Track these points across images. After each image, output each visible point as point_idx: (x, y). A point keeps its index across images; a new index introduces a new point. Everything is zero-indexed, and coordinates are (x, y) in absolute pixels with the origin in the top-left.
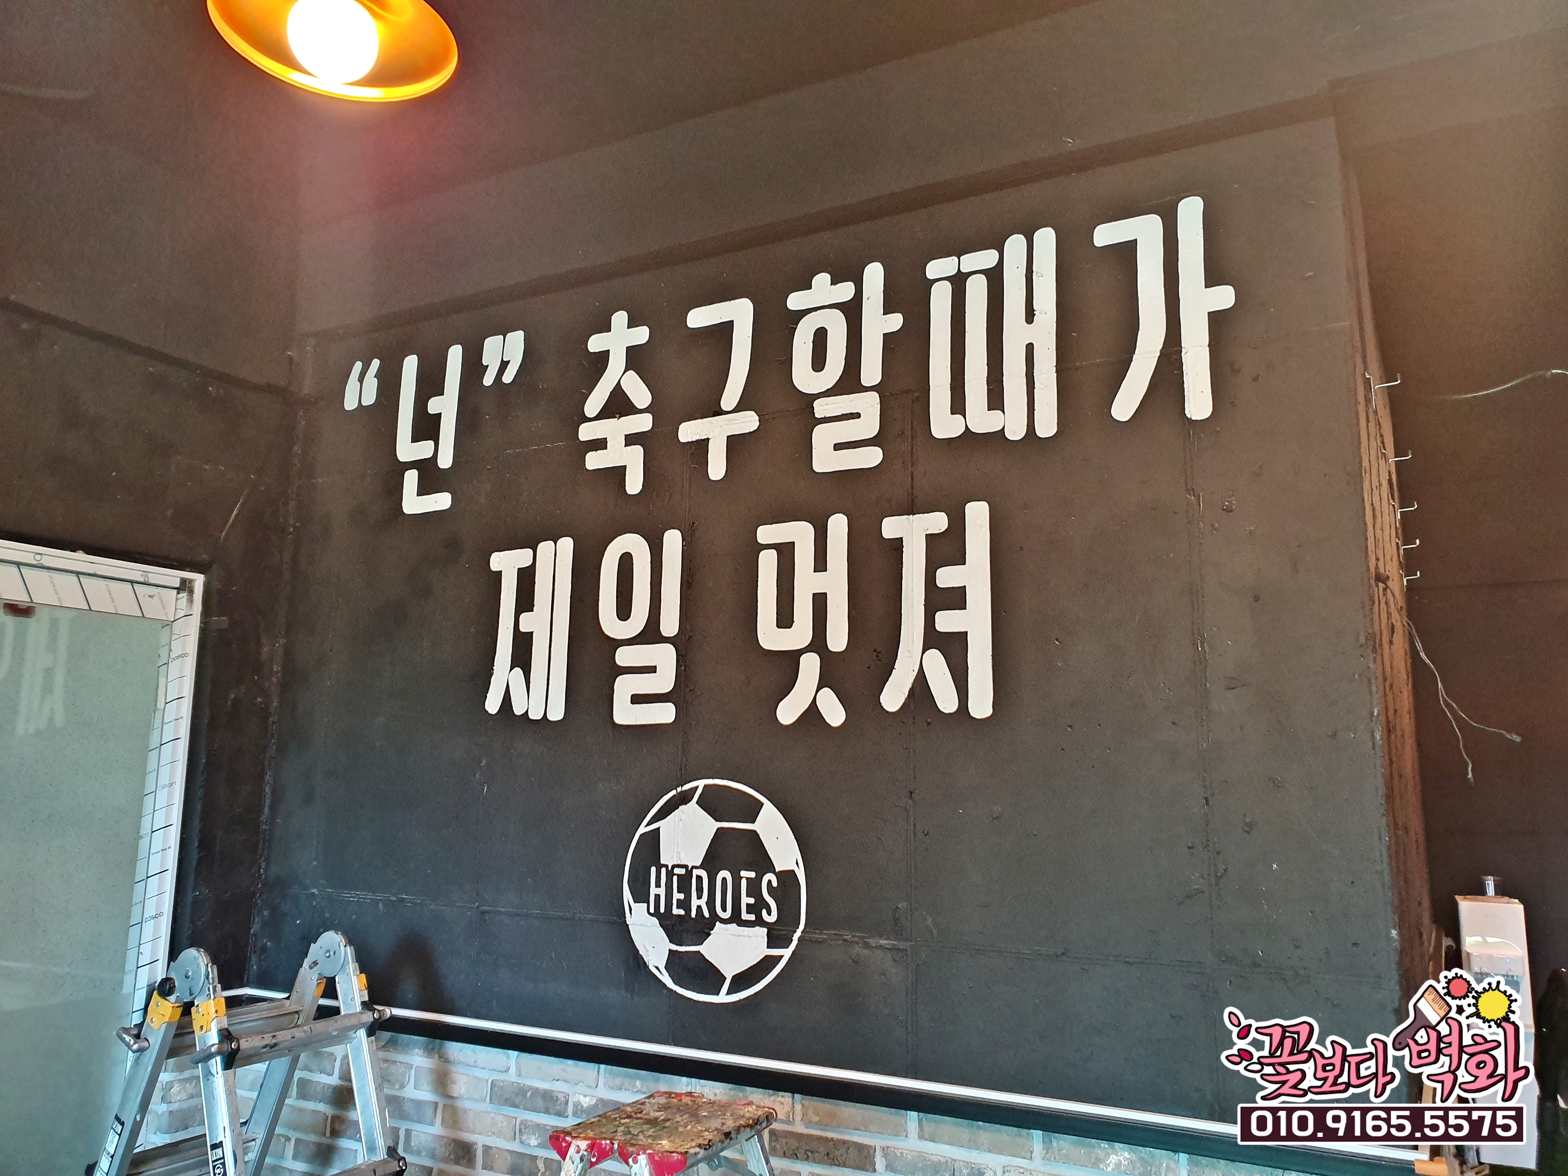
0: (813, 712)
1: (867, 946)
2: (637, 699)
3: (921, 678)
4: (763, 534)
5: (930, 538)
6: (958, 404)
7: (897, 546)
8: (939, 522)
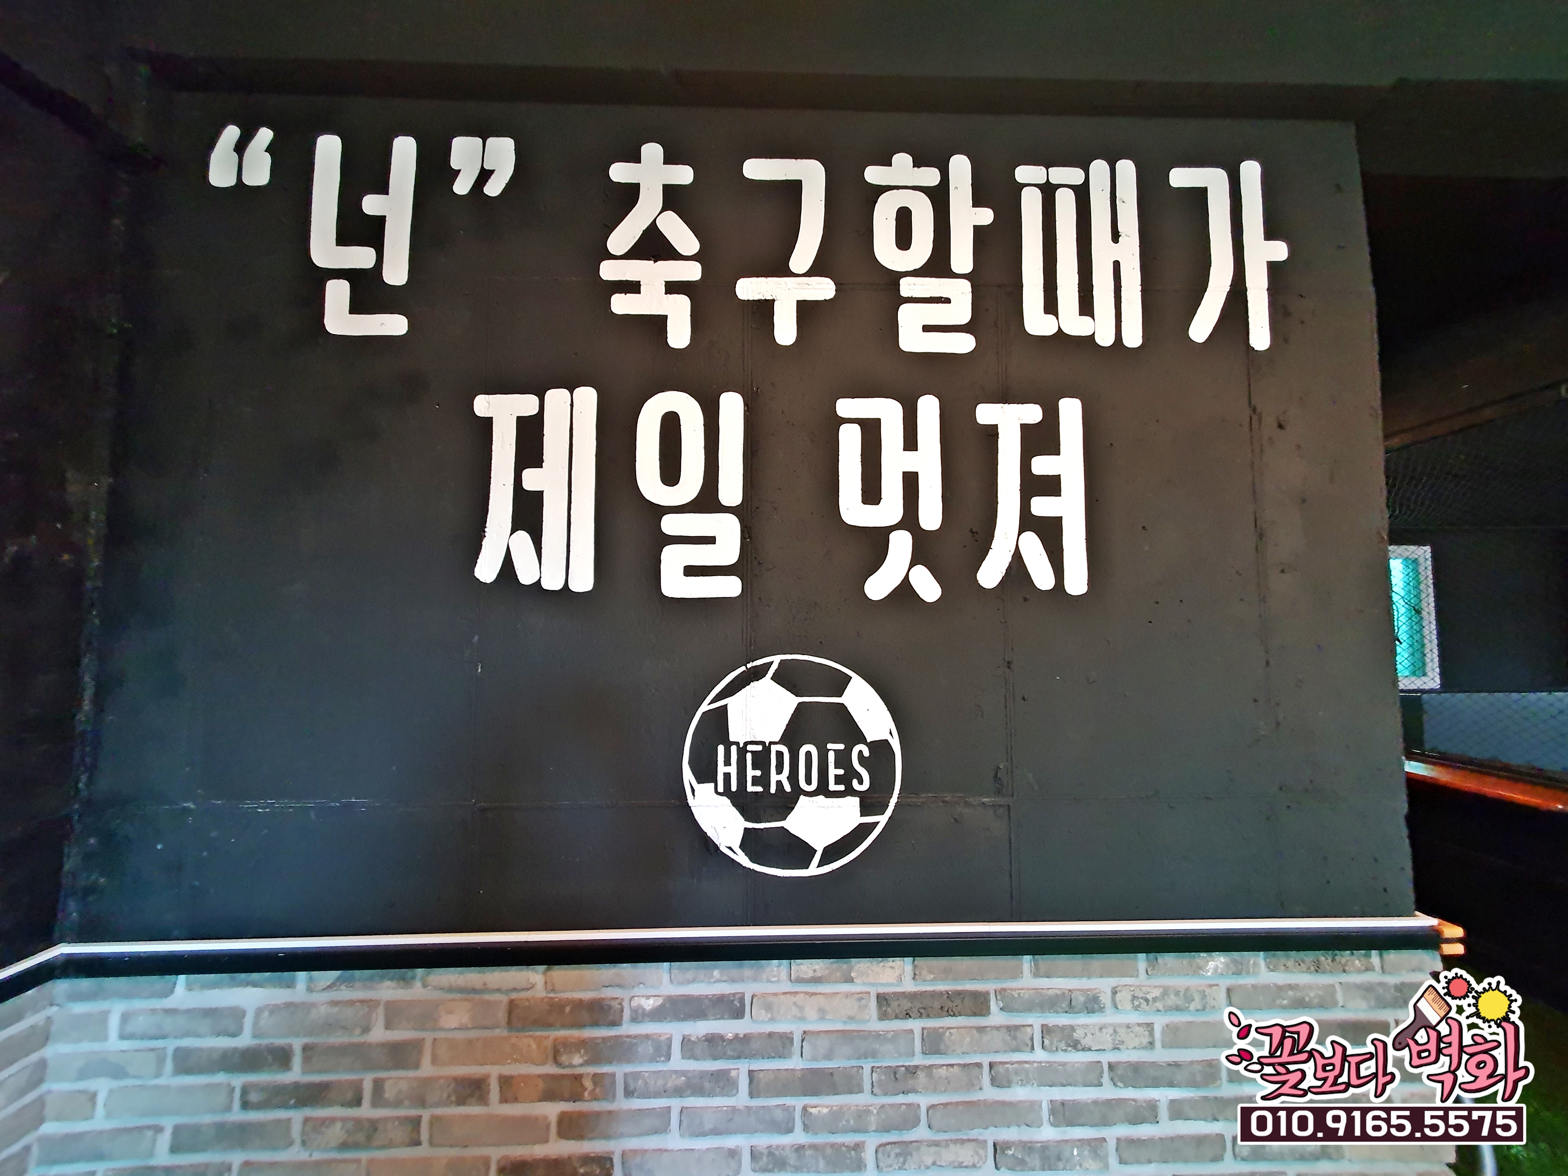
0: (905, 589)
1: (967, 804)
2: (691, 571)
3: (1017, 556)
4: (846, 407)
5: (1025, 428)
6: (1051, 306)
7: (992, 432)
8: (1033, 413)
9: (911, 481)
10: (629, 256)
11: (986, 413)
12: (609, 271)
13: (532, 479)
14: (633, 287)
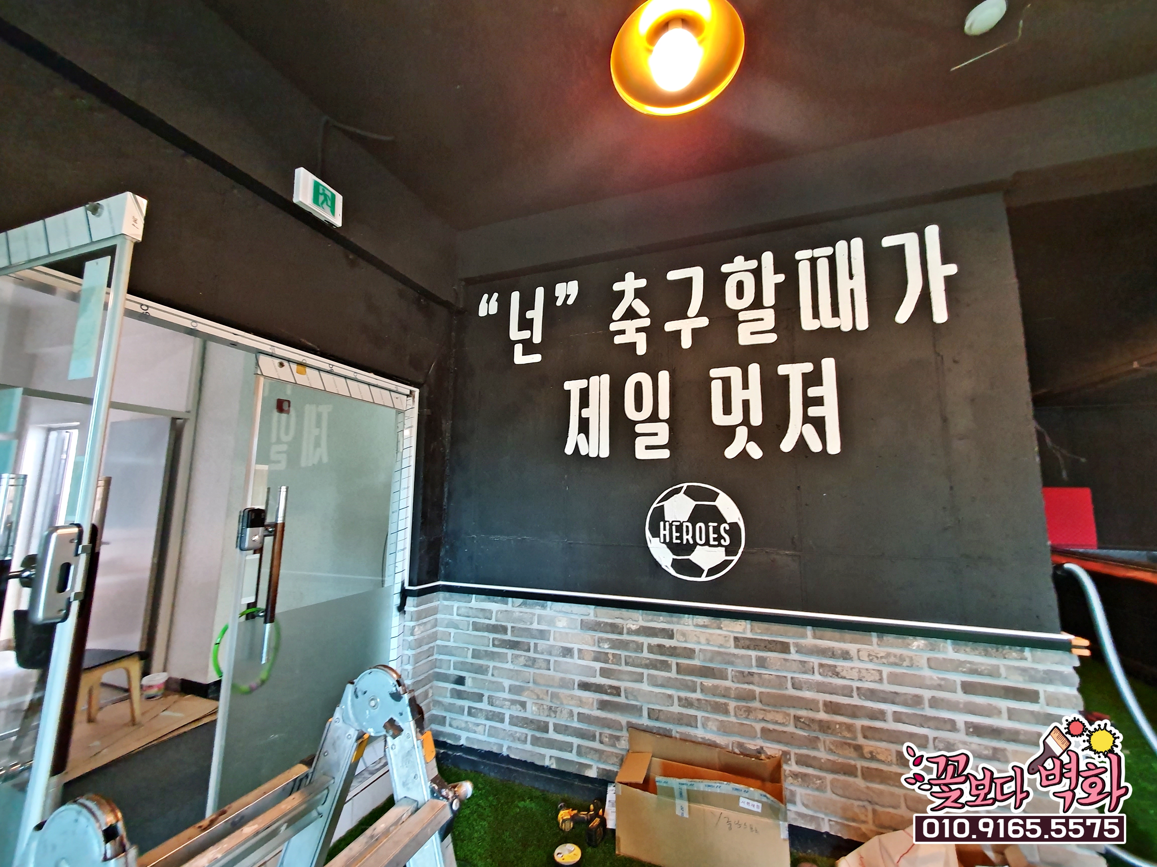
0: (744, 453)
1: (778, 554)
2: (648, 448)
3: (801, 436)
4: (714, 373)
5: (804, 375)
6: (816, 315)
7: (786, 378)
8: (808, 367)
9: (746, 404)
10: (621, 319)
11: (783, 370)
12: (613, 327)
13: (585, 413)
14: (622, 332)
